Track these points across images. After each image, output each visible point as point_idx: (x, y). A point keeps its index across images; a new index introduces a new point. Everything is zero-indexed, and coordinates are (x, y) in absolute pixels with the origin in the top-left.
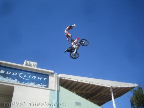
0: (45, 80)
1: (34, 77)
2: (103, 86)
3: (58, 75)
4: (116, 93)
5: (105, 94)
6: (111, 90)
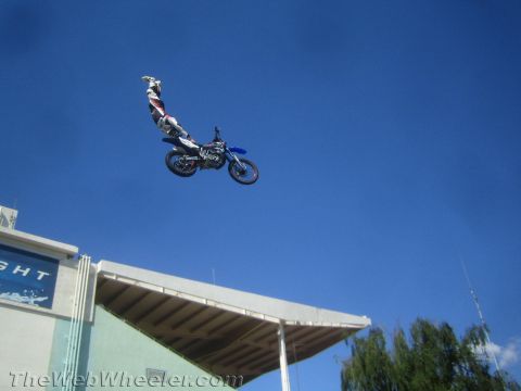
0: (40, 278)
2: (255, 316)
3: (94, 265)
4: (294, 345)
5: (259, 345)
6: (279, 333)
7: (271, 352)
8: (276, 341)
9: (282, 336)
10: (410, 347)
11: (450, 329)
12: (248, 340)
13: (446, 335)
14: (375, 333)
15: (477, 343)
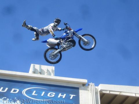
0: (71, 98)
1: (50, 95)
3: (96, 87)
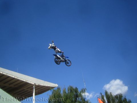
2: (28, 82)
4: (37, 90)
5: (28, 90)
6: (34, 87)
7: (31, 92)
8: (33, 89)
9: (34, 88)
10: (67, 93)
11: (77, 89)
12: (25, 88)
13: (76, 90)
14: (59, 88)
15: (83, 93)
